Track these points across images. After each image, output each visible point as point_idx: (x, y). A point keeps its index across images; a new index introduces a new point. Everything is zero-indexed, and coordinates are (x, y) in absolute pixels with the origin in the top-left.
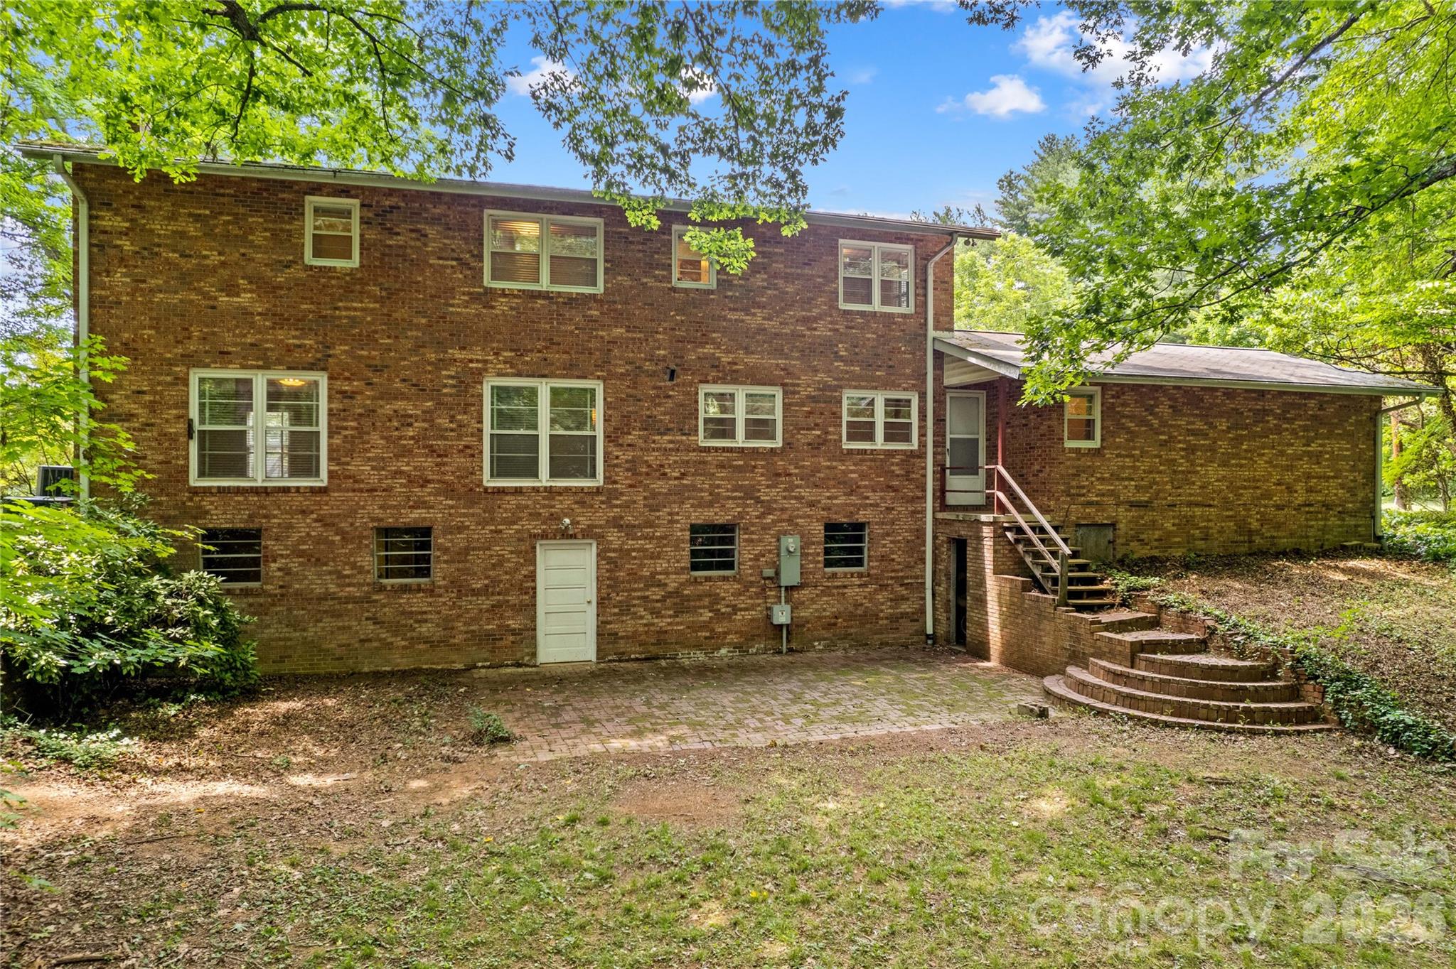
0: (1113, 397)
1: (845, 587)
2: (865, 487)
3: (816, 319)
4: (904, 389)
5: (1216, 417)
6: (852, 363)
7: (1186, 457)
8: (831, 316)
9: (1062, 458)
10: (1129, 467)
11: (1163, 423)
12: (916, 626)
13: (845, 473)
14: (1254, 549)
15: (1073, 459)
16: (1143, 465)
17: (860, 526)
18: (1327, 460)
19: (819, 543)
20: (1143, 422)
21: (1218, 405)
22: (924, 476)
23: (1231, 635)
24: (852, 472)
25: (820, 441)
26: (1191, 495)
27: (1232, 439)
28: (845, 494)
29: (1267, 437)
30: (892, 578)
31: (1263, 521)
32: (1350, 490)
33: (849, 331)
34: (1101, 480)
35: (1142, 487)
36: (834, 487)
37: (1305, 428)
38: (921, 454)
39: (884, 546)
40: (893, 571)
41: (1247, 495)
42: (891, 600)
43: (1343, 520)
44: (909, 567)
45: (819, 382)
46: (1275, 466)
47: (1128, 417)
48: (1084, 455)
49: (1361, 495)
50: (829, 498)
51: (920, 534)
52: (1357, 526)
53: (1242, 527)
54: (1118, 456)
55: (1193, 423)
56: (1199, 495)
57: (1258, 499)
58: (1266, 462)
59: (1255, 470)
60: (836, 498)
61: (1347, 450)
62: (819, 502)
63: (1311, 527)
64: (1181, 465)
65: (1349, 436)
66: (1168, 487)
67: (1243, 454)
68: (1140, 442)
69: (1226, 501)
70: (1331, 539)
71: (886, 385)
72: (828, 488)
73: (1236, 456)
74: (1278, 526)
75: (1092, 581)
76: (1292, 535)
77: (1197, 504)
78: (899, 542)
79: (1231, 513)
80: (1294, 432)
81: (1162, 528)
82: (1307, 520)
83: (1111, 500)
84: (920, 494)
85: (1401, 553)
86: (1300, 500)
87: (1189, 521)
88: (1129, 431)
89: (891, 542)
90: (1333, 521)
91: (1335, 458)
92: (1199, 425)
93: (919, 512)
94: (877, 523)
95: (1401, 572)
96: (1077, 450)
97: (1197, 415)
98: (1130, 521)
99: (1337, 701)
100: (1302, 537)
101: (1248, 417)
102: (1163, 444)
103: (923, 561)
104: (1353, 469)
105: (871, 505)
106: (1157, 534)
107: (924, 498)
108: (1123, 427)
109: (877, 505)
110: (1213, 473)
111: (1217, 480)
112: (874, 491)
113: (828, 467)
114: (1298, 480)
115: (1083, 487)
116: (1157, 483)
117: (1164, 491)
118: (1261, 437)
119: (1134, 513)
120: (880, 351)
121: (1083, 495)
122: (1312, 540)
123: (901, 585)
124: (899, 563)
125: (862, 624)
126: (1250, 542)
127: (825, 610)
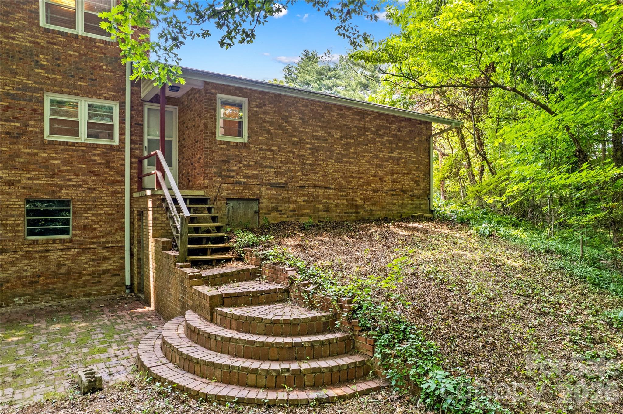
0: (256, 106)
1: (47, 251)
2: (67, 171)
3: (14, 30)
4: (106, 98)
5: (332, 129)
6: (53, 72)
7: (312, 154)
8: (31, 30)
9: (214, 148)
10: (269, 158)
11: (295, 129)
12: (117, 279)
13: (46, 159)
14: (360, 218)
15: (224, 149)
16: (282, 157)
17: (66, 203)
18: (403, 163)
19: (19, 216)
20: (280, 127)
21: (334, 121)
22: (123, 165)
23: (304, 285)
24: (54, 158)
25: (20, 131)
26: (316, 180)
27: (344, 145)
28: (47, 176)
29: (367, 145)
30: (94, 243)
31: (365, 200)
32: (416, 182)
33: (50, 46)
34: (248, 166)
35: (280, 173)
36: (35, 170)
37: (390, 142)
38: (120, 149)
39: (87, 218)
40: (94, 238)
41: (354, 182)
42: (94, 260)
43: (413, 201)
44: (110, 234)
45: (18, 83)
46: (372, 165)
47: (268, 122)
48: (233, 147)
49: (422, 185)
50: (29, 179)
51: (120, 209)
52: (420, 204)
53: (352, 203)
54: (260, 149)
55: (317, 131)
56: (322, 180)
57: (361, 185)
58: (366, 162)
59: (360, 166)
60: (38, 179)
61: (414, 157)
62: (19, 181)
63: (395, 204)
64: (309, 159)
65: (415, 149)
66: (300, 174)
67: (351, 155)
68: (278, 140)
69: (340, 185)
70: (406, 212)
71: (88, 93)
72: (28, 171)
73: (347, 156)
74: (374, 203)
75: (221, 240)
76: (383, 209)
77: (321, 187)
78: (100, 215)
79: (344, 194)
80: (383, 144)
81: (295, 202)
82: (392, 200)
83: (256, 182)
84: (119, 179)
85: (444, 220)
86: (388, 187)
87: (315, 198)
88: (269, 132)
89: (93, 215)
90: (407, 201)
91: (407, 162)
92: (321, 133)
93: (119, 192)
94: (79, 200)
95: (443, 230)
96: (228, 143)
97: (319, 126)
98: (271, 197)
99: (385, 356)
100: (389, 210)
101: (354, 131)
102: (296, 144)
103: (122, 229)
104: (418, 169)
105: (73, 186)
106: (292, 207)
107: (123, 182)
108: (264, 129)
109: (80, 186)
110: (332, 166)
111: (334, 171)
112: (76, 175)
113: (29, 154)
114: (386, 174)
115: (233, 171)
116: (291, 171)
117: (296, 177)
118: (363, 145)
119: (274, 191)
120: (82, 66)
121: (233, 177)
122: (395, 212)
123: (103, 248)
124: (101, 232)
125: (65, 281)
126: (357, 213)
127: (25, 271)
